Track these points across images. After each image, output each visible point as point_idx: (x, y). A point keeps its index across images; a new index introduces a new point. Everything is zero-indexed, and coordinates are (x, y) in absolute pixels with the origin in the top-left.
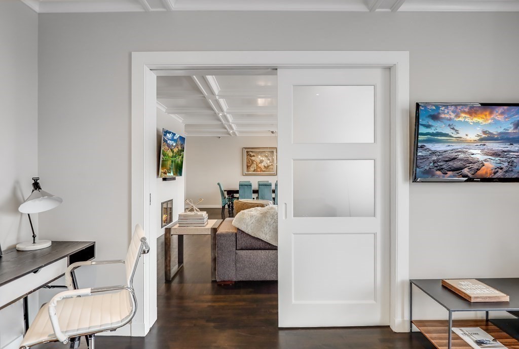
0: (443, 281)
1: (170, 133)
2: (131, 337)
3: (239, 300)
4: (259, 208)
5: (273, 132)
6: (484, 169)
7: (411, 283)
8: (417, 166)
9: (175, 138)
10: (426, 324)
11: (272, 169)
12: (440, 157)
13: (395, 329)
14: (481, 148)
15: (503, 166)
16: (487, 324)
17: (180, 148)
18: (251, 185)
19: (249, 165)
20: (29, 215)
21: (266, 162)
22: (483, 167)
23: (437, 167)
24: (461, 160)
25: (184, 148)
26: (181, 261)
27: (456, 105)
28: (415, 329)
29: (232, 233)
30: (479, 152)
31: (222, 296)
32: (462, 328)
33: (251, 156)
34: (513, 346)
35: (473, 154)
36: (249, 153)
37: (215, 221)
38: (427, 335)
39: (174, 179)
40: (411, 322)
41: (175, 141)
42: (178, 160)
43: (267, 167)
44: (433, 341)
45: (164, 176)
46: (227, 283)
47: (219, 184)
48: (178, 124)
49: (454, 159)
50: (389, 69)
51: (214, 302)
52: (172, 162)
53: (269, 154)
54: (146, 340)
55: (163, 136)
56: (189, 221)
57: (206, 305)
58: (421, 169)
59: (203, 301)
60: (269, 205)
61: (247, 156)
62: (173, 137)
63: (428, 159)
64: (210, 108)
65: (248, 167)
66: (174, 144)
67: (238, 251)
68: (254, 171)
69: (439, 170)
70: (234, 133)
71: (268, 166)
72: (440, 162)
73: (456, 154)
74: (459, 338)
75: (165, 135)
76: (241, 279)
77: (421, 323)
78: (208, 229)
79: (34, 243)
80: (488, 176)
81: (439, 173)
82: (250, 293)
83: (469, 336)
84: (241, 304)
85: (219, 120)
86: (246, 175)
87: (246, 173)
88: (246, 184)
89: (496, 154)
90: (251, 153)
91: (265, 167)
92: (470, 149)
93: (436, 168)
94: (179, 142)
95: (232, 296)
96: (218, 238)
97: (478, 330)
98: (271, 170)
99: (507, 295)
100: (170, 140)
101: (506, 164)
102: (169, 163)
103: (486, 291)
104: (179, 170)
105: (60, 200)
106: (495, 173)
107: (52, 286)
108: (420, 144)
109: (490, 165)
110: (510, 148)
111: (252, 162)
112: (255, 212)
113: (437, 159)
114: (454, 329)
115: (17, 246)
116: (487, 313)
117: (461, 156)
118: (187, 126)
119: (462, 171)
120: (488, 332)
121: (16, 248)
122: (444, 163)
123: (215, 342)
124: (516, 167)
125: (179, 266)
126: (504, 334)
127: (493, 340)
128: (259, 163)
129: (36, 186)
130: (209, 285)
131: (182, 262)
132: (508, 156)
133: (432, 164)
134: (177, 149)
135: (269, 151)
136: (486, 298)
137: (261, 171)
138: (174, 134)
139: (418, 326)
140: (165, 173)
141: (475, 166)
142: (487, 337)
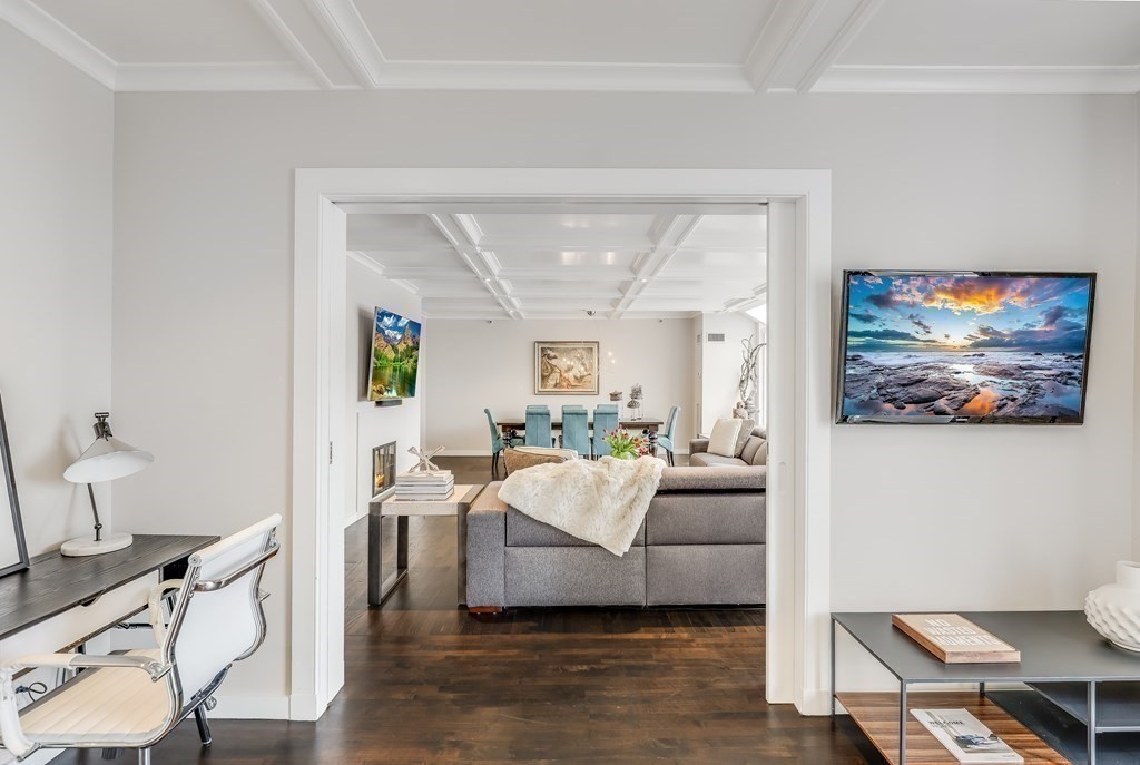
0: (893, 616)
1: (389, 315)
2: (289, 722)
3: (508, 646)
4: (551, 465)
5: (590, 313)
6: (978, 401)
7: (833, 621)
8: (846, 395)
9: (400, 324)
10: (863, 700)
11: (591, 381)
12: (891, 378)
13: (804, 710)
14: (976, 362)
15: (1016, 395)
16: (981, 703)
17: (410, 344)
18: (548, 414)
19: (546, 374)
20: (89, 485)
21: (579, 370)
22: (977, 397)
23: (884, 395)
24: (934, 383)
25: (418, 343)
26: (402, 564)
27: (924, 276)
28: (841, 710)
29: (499, 513)
30: (970, 368)
31: (476, 637)
32: (932, 711)
33: (549, 357)
34: (1029, 750)
35: (957, 373)
36: (546, 352)
37: (468, 487)
38: (863, 724)
39: (398, 402)
40: (834, 696)
41: (401, 330)
42: (407, 366)
43: (580, 379)
44: (873, 738)
45: (378, 397)
46: (488, 611)
47: (487, 411)
48: (407, 298)
49: (920, 381)
50: (794, 204)
51: (461, 648)
52: (395, 369)
53: (584, 352)
54: (319, 729)
55: (375, 322)
56: (415, 490)
57: (442, 654)
58: (854, 400)
59: (436, 648)
60: (571, 459)
61: (542, 359)
62: (396, 323)
63: (868, 381)
64: (467, 268)
65: (544, 378)
66: (399, 337)
67: (509, 548)
68: (555, 386)
69: (889, 401)
70: (517, 314)
71: (582, 377)
72: (891, 387)
73: (924, 372)
74: (924, 731)
75: (380, 320)
76: (513, 603)
77: (853, 698)
78: (453, 505)
79: (97, 540)
80: (986, 413)
81: (888, 406)
82: (531, 630)
83: (945, 726)
84: (510, 652)
85: (486, 290)
86: (541, 393)
87: (540, 389)
88: (539, 411)
89: (1004, 373)
90: (549, 352)
91: (576, 378)
92: (951, 363)
93: (883, 398)
94: (409, 332)
95: (495, 636)
96: (470, 523)
97: (962, 713)
98: (588, 384)
99: (1017, 649)
100: (391, 328)
101: (1024, 391)
102: (388, 372)
103: (976, 640)
104: (408, 384)
105: (148, 457)
106: (1000, 408)
107: (131, 625)
108: (850, 354)
109: (992, 391)
110: (1035, 361)
111: (553, 369)
112: (542, 473)
113: (885, 382)
114: (915, 712)
115: (63, 547)
116: (982, 685)
117: (934, 376)
118: (425, 300)
119: (936, 403)
120: (981, 720)
121: (60, 550)
122: (899, 389)
123: (452, 734)
124: (1042, 396)
125: (399, 574)
126: (1015, 723)
127: (991, 736)
128: (566, 371)
129: (102, 429)
130: (453, 614)
131: (406, 567)
132: (1029, 376)
133: (875, 390)
134: (405, 346)
135: (584, 349)
136: (975, 654)
137: (569, 385)
138: (399, 318)
139: (846, 705)
140: (380, 392)
141: (961, 395)
142: (979, 730)
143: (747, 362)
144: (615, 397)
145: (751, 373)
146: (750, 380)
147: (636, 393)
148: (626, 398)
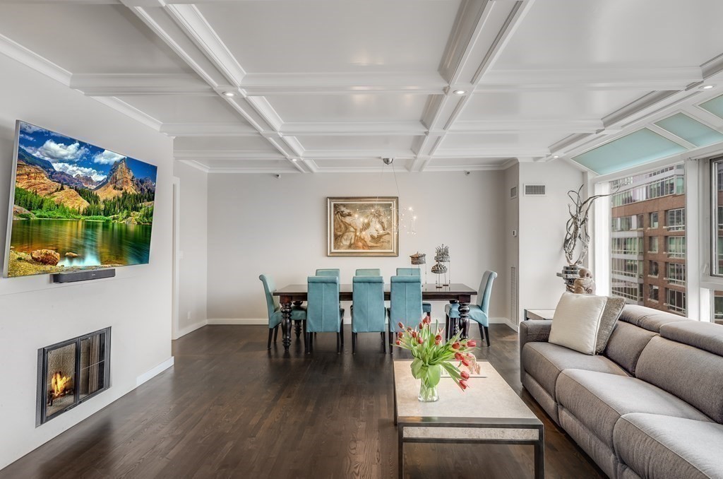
5: (387, 161)
11: (389, 242)
18: (336, 282)
19: (339, 233)
21: (376, 229)
33: (343, 215)
36: (339, 208)
43: (377, 239)
45: (40, 269)
47: (262, 278)
53: (382, 209)
55: (17, 145)
61: (335, 214)
65: (337, 238)
68: (350, 246)
70: (302, 163)
71: (380, 237)
86: (334, 255)
87: (333, 250)
88: (326, 277)
90: (343, 209)
91: (372, 237)
98: (385, 244)
111: (347, 228)
128: (361, 230)
135: (381, 205)
137: (365, 246)
140: (46, 262)
143: (575, 218)
144: (416, 259)
145: (580, 231)
146: (578, 239)
147: (442, 255)
148: (430, 262)
